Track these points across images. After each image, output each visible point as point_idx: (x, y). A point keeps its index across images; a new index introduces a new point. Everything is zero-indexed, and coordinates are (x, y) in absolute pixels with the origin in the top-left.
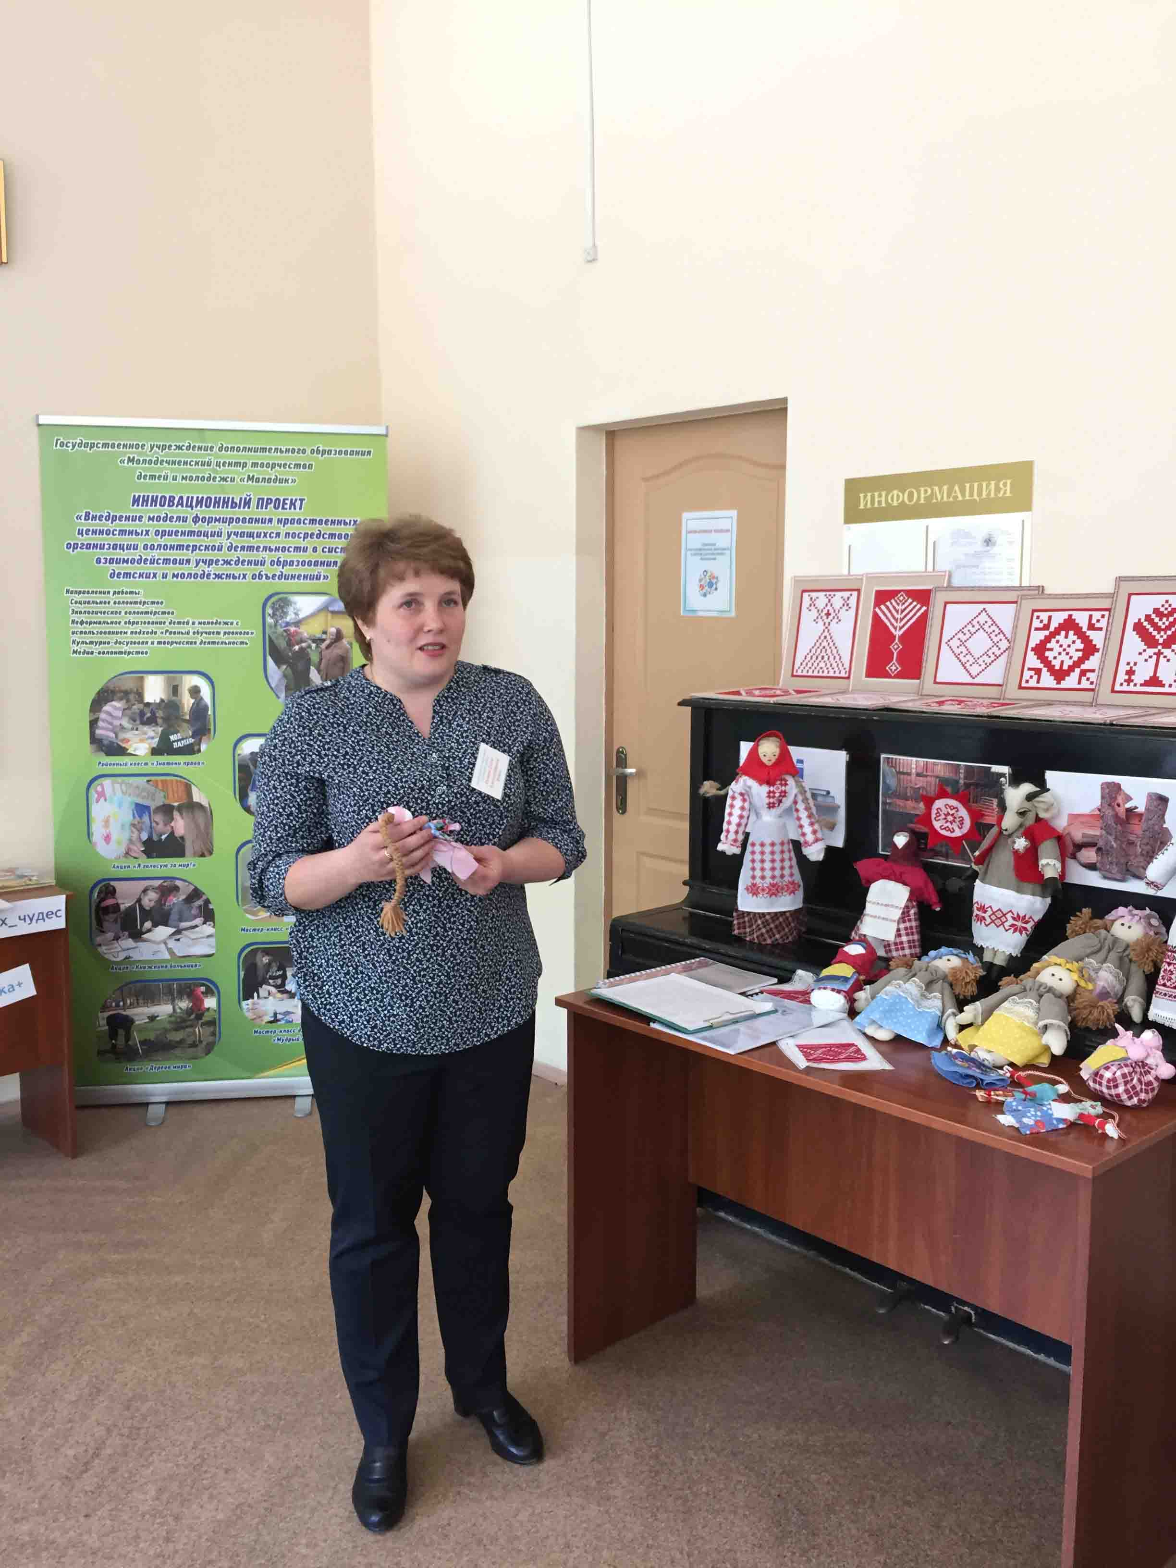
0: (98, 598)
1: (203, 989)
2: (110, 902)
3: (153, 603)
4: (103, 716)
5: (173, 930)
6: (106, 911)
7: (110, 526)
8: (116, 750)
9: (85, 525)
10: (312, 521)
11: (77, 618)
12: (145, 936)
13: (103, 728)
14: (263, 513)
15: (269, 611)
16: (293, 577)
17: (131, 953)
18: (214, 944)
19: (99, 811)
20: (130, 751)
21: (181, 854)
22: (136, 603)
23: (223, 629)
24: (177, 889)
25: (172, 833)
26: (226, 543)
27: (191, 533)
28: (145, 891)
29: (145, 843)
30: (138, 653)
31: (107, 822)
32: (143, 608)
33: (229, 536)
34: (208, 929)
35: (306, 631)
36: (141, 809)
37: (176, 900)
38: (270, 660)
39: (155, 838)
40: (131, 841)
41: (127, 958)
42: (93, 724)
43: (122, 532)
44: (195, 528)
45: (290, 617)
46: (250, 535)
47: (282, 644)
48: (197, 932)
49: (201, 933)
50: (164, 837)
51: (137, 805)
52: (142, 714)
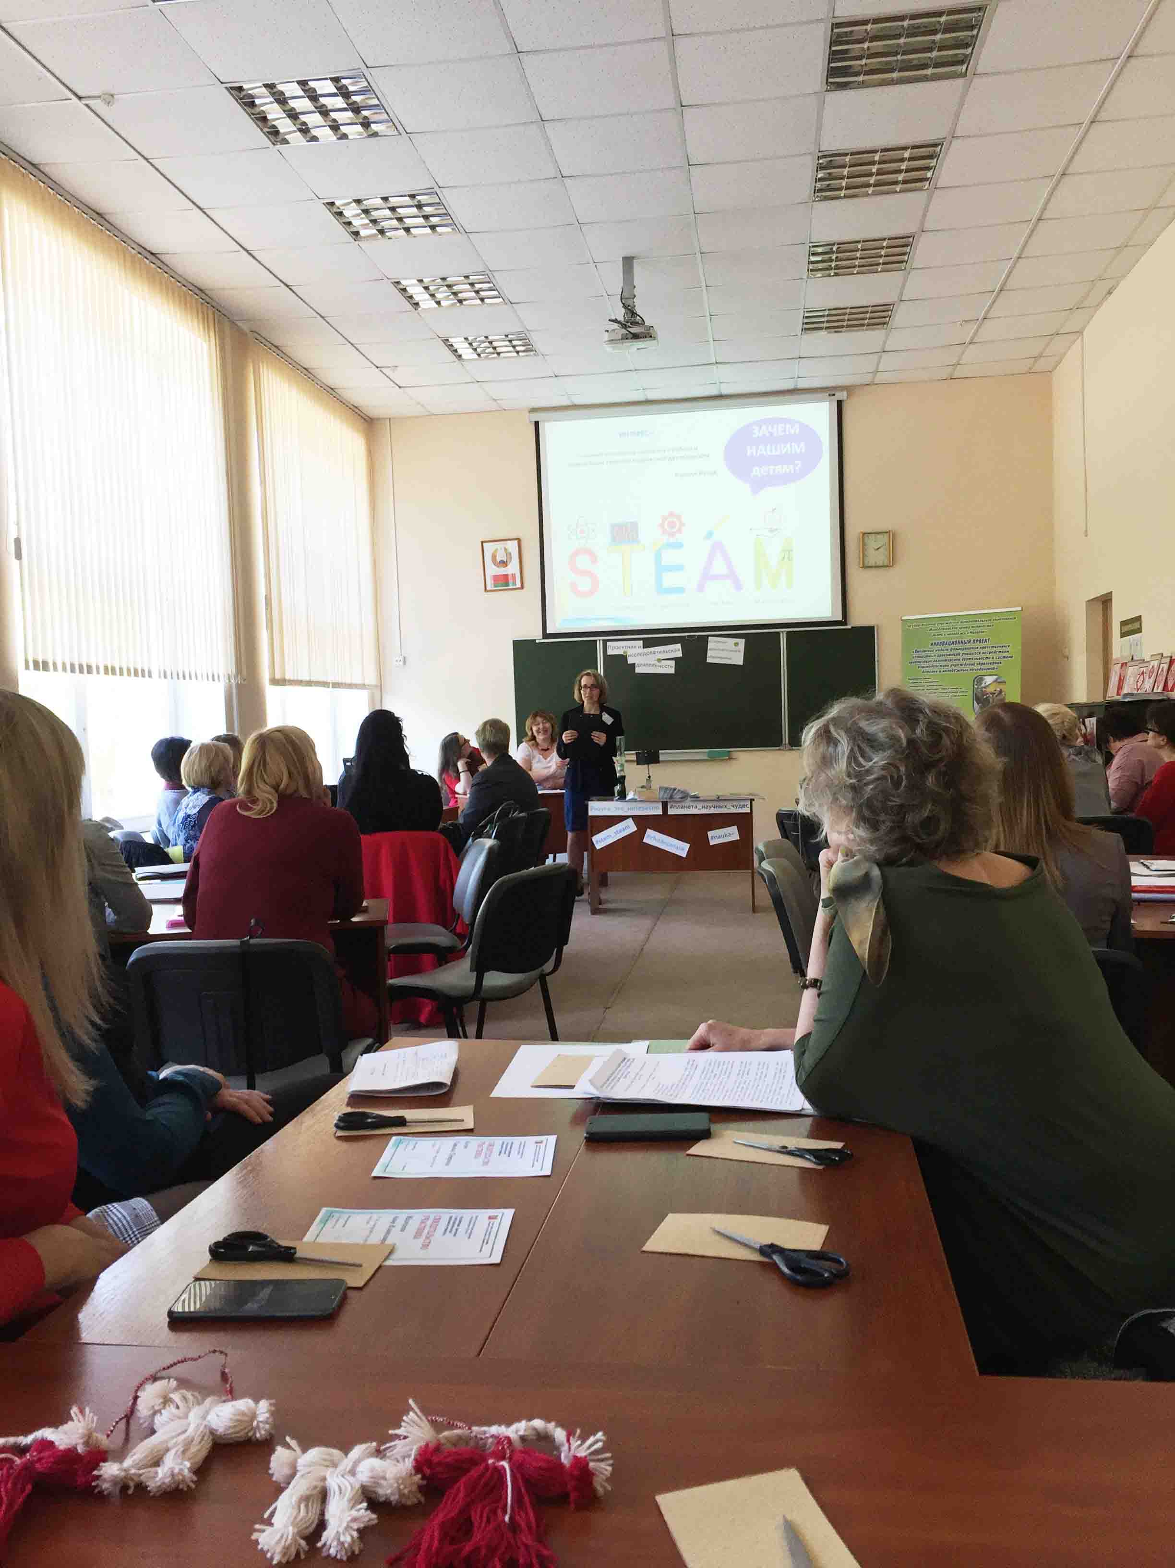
7: (923, 654)
9: (915, 654)
10: (993, 647)
15: (976, 683)
16: (985, 669)
23: (959, 690)
26: (961, 658)
27: (950, 655)
33: (963, 655)
35: (988, 690)
38: (977, 702)
43: (927, 656)
44: (952, 653)
45: (983, 685)
46: (970, 654)
47: (979, 695)
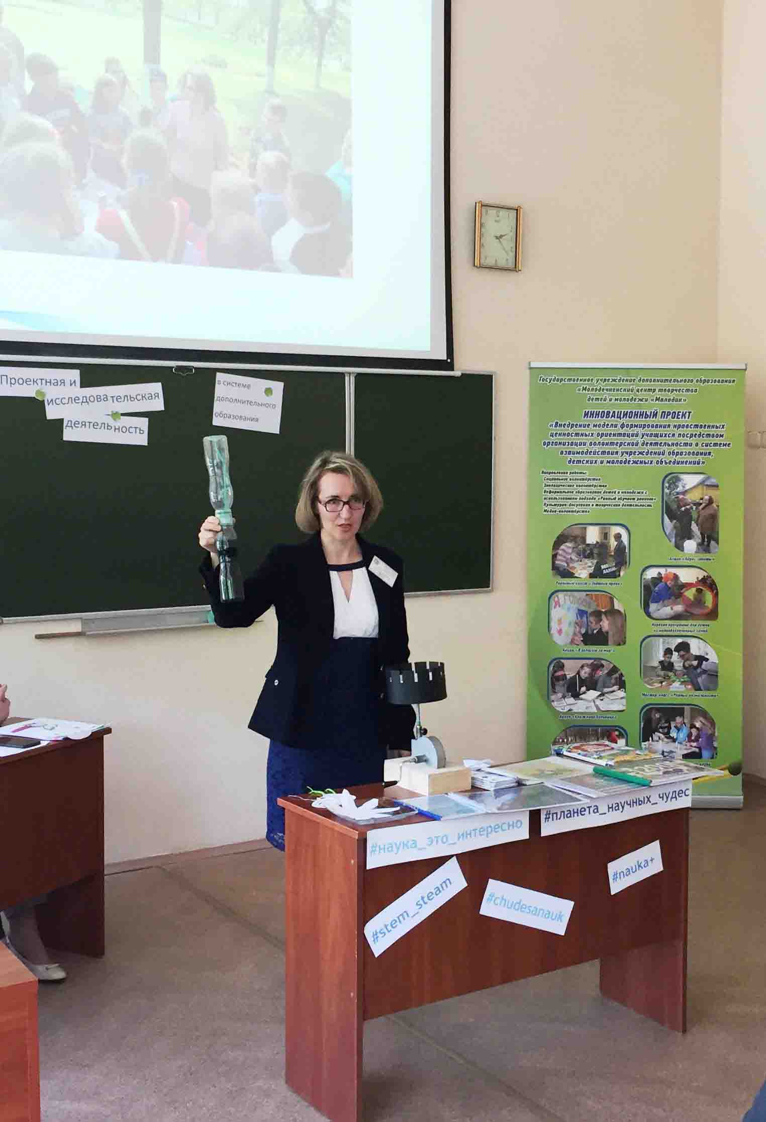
0: (561, 476)
1: (617, 733)
2: (559, 673)
3: (594, 479)
4: (560, 552)
5: (599, 693)
6: (558, 679)
7: (570, 431)
8: (567, 574)
9: (554, 430)
10: (696, 426)
11: (547, 489)
12: (581, 696)
13: (559, 560)
14: (664, 421)
15: (667, 485)
16: (682, 463)
17: (572, 707)
18: (625, 704)
19: (556, 613)
20: (576, 575)
21: (605, 643)
22: (583, 479)
23: (636, 496)
24: (602, 666)
25: (601, 629)
26: (640, 441)
27: (620, 435)
28: (582, 667)
29: (584, 635)
30: (583, 512)
31: (560, 621)
32: (586, 483)
33: (643, 436)
34: (621, 694)
36: (581, 613)
37: (601, 673)
38: (666, 517)
39: (590, 632)
40: (575, 634)
41: (570, 710)
42: (554, 557)
43: (577, 434)
44: (622, 431)
46: (656, 435)
47: (674, 506)
48: (615, 695)
49: (617, 696)
50: (595, 632)
51: (579, 610)
52: (584, 551)
